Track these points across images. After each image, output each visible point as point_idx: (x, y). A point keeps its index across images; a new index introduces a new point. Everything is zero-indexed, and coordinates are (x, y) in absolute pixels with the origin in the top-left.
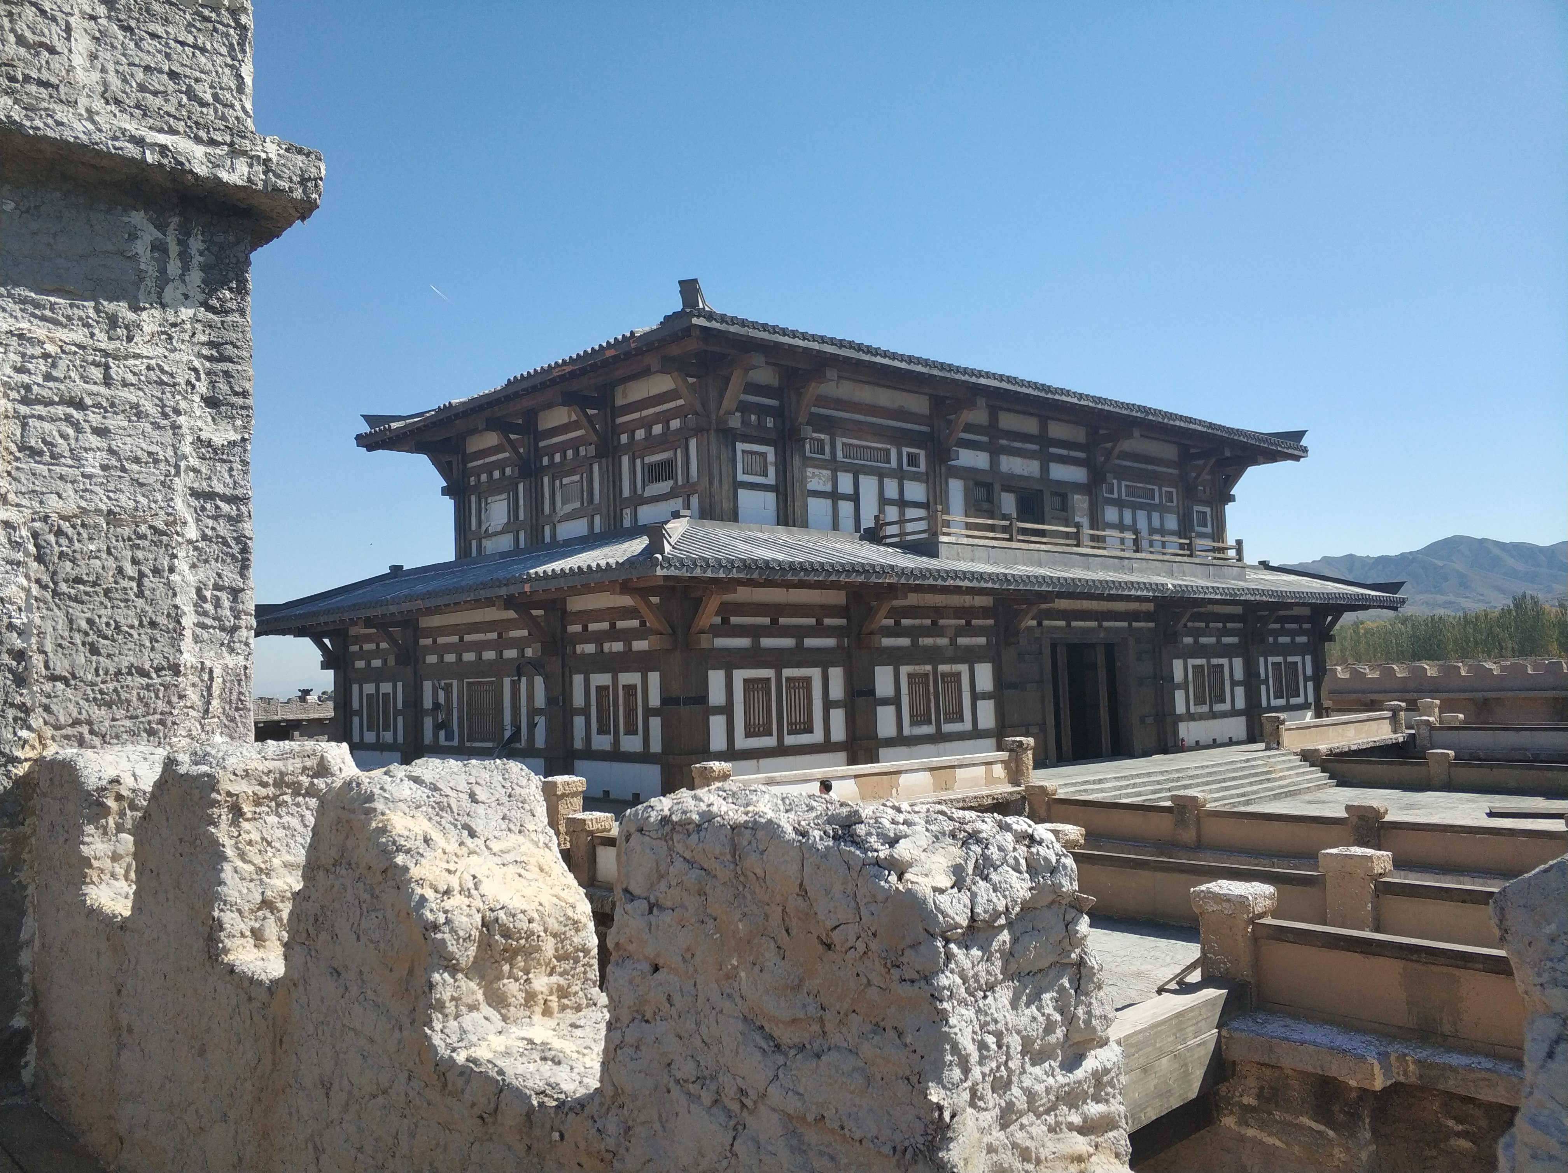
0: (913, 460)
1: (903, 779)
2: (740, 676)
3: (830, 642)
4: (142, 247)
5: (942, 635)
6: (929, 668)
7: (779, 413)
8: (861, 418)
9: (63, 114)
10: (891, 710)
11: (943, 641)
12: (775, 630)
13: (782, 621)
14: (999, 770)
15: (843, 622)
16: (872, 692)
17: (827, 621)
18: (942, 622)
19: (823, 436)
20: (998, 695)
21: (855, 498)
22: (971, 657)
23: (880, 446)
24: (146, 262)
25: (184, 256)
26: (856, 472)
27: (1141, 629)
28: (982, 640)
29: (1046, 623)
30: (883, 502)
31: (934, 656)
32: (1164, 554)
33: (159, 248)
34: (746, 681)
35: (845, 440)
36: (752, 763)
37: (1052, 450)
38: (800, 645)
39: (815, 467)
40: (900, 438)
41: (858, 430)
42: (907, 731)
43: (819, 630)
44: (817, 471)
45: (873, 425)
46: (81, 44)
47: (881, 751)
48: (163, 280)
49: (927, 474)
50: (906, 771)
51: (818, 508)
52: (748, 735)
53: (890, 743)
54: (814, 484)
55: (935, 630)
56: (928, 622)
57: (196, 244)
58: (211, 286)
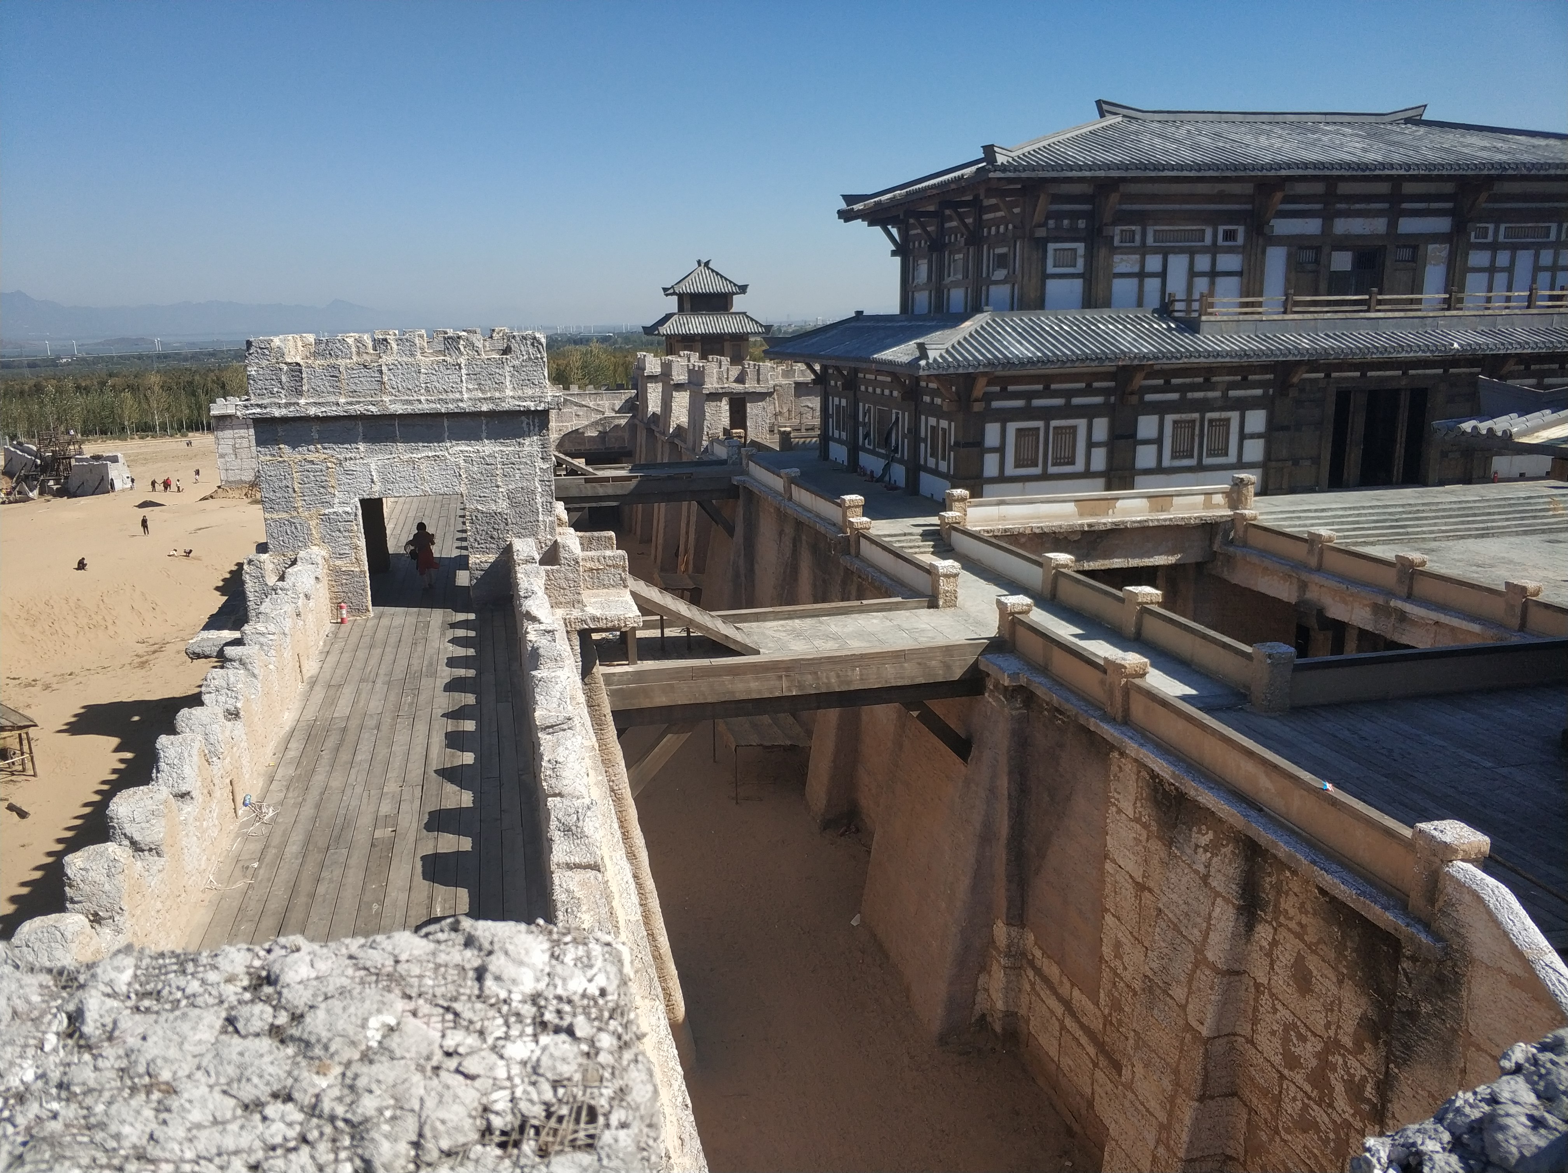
0: (1230, 236)
1: (1119, 504)
2: (1012, 427)
3: (1098, 400)
4: (524, 425)
5: (1213, 389)
6: (1196, 416)
7: (1089, 216)
8: (1177, 207)
9: (503, 404)
10: (1153, 448)
11: (1217, 394)
12: (1047, 392)
13: (1053, 386)
14: (1219, 499)
15: (1112, 384)
16: (1134, 435)
17: (1096, 385)
18: (1214, 379)
19: (1133, 228)
20: (1269, 435)
21: (1163, 275)
22: (1243, 405)
23: (1195, 228)
24: (526, 429)
25: (534, 425)
26: (1166, 254)
27: (1459, 375)
28: (1259, 392)
29: (1334, 375)
30: (1192, 274)
31: (1203, 406)
32: (1488, 309)
33: (528, 424)
34: (1019, 431)
35: (1157, 228)
36: (1019, 485)
37: (1405, 206)
38: (1068, 403)
39: (1121, 254)
40: (1214, 219)
41: (1171, 217)
42: (1167, 462)
43: (1089, 391)
44: (1125, 257)
45: (1186, 211)
46: (508, 378)
47: (1136, 478)
48: (530, 431)
49: (1244, 247)
50: (1124, 498)
51: (1123, 288)
52: (1017, 466)
53: (1147, 472)
54: (1120, 268)
55: (1208, 385)
56: (1201, 380)
57: (536, 421)
58: (540, 431)
